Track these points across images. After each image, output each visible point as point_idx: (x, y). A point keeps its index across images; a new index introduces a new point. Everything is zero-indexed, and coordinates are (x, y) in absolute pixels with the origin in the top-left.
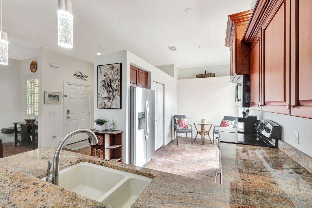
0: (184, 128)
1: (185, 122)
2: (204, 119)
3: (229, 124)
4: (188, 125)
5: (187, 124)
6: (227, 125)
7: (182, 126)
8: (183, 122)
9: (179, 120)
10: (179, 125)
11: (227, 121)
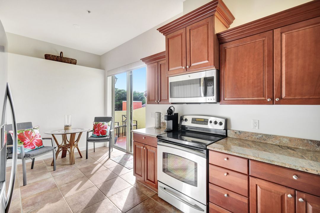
0: (36, 147)
1: (36, 136)
2: (68, 124)
3: (107, 126)
4: (43, 139)
5: (41, 138)
6: (104, 128)
7: (31, 144)
8: (33, 135)
9: (22, 133)
10: (24, 144)
11: (102, 123)
